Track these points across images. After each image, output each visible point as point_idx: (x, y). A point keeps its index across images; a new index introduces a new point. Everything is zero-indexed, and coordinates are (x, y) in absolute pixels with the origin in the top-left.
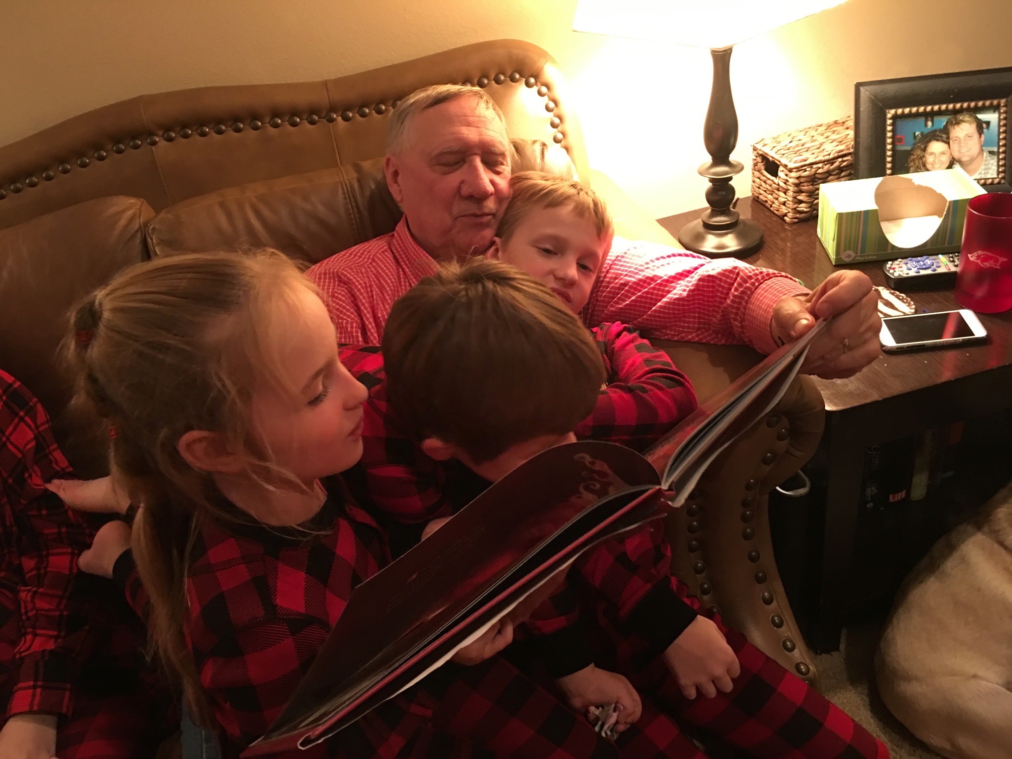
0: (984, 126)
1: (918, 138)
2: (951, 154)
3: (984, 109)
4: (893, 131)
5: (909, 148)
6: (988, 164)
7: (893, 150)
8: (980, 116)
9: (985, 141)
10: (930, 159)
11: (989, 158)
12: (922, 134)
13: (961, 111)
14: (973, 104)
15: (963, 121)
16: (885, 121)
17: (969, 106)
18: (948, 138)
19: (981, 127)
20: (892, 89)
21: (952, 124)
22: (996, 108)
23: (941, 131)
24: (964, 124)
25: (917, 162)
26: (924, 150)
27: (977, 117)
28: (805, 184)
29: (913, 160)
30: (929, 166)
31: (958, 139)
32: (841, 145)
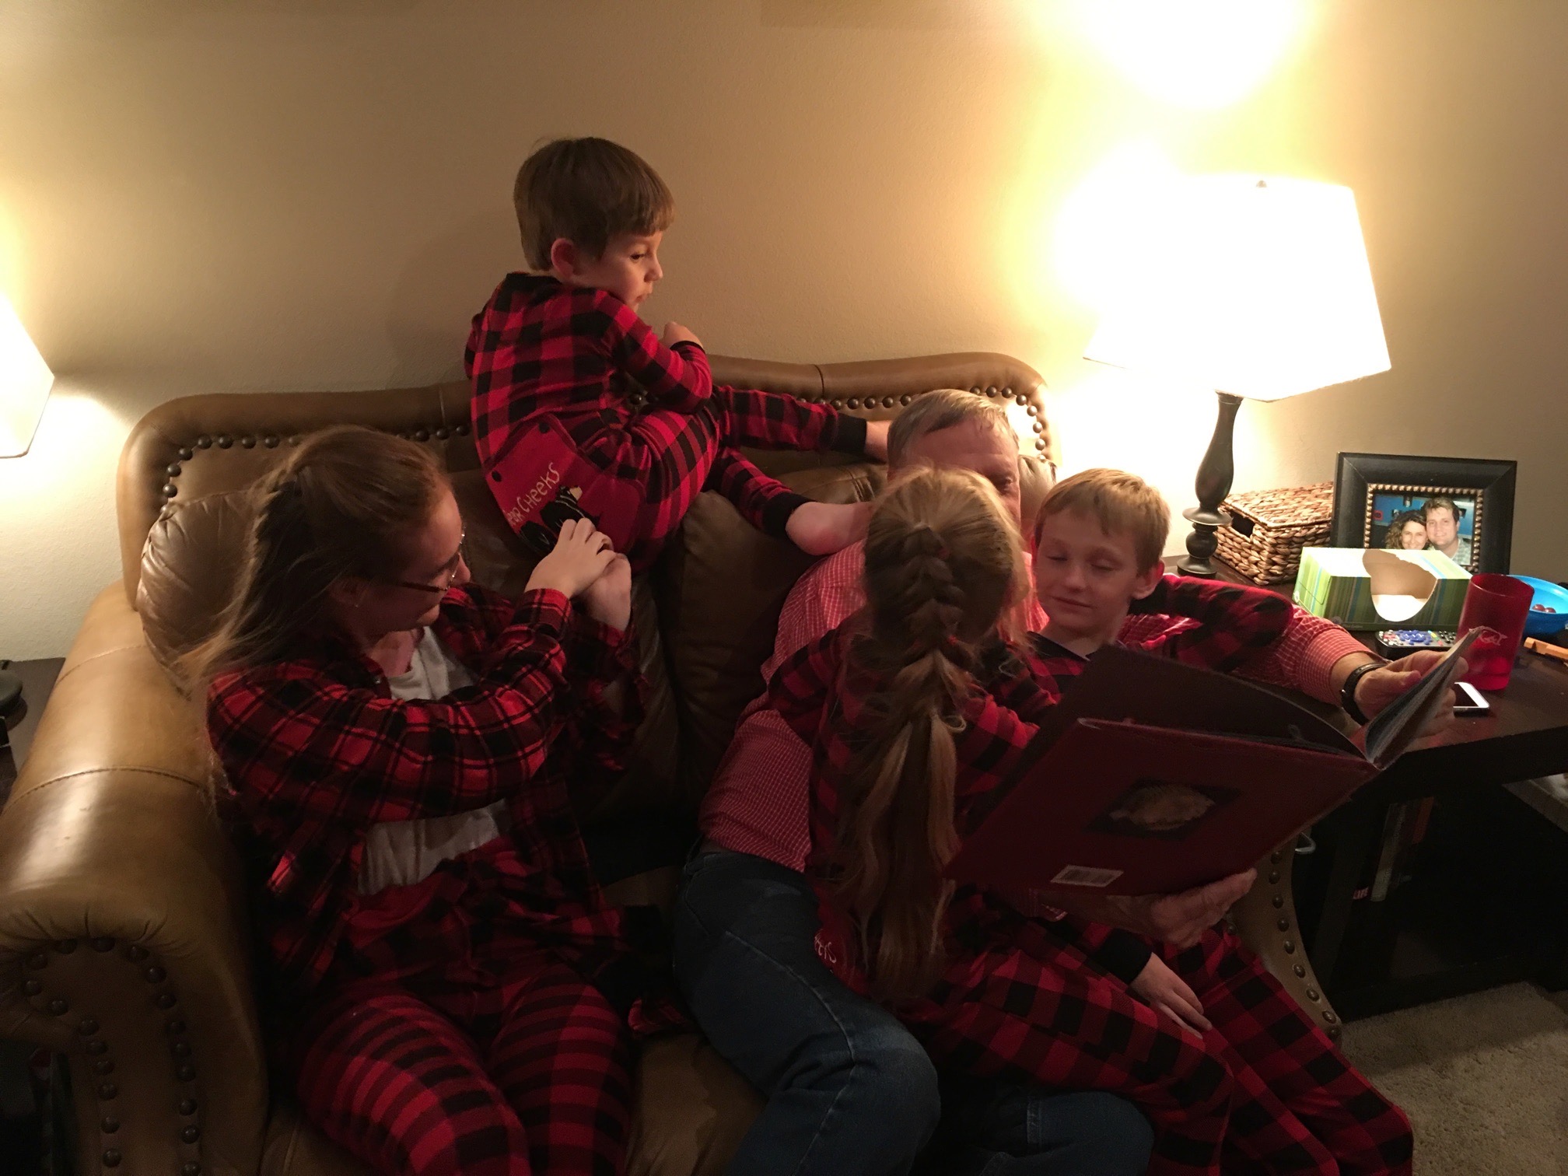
0: (1460, 512)
1: (1396, 516)
2: (1427, 537)
3: (1461, 497)
4: (1372, 505)
5: (1387, 524)
6: (1462, 552)
7: (1371, 523)
8: (1457, 503)
9: (1460, 528)
10: (1406, 538)
11: (1463, 545)
12: (1400, 512)
13: (1439, 495)
14: (1451, 490)
15: (1441, 506)
16: (1366, 495)
17: (1447, 491)
18: (1425, 520)
19: (1458, 513)
20: (1375, 464)
21: (1429, 506)
22: (1472, 497)
23: (1418, 511)
24: (1441, 508)
25: (1393, 539)
26: (1402, 528)
27: (1454, 504)
28: (1282, 546)
29: (1390, 537)
30: (1405, 545)
31: (1434, 522)
32: (1317, 511)
